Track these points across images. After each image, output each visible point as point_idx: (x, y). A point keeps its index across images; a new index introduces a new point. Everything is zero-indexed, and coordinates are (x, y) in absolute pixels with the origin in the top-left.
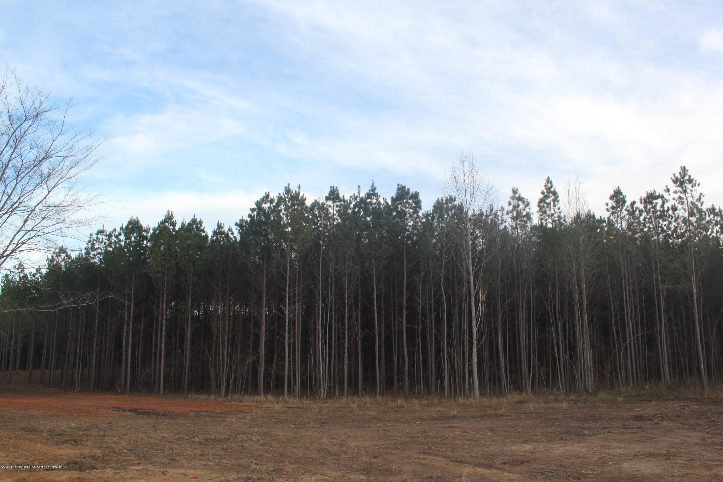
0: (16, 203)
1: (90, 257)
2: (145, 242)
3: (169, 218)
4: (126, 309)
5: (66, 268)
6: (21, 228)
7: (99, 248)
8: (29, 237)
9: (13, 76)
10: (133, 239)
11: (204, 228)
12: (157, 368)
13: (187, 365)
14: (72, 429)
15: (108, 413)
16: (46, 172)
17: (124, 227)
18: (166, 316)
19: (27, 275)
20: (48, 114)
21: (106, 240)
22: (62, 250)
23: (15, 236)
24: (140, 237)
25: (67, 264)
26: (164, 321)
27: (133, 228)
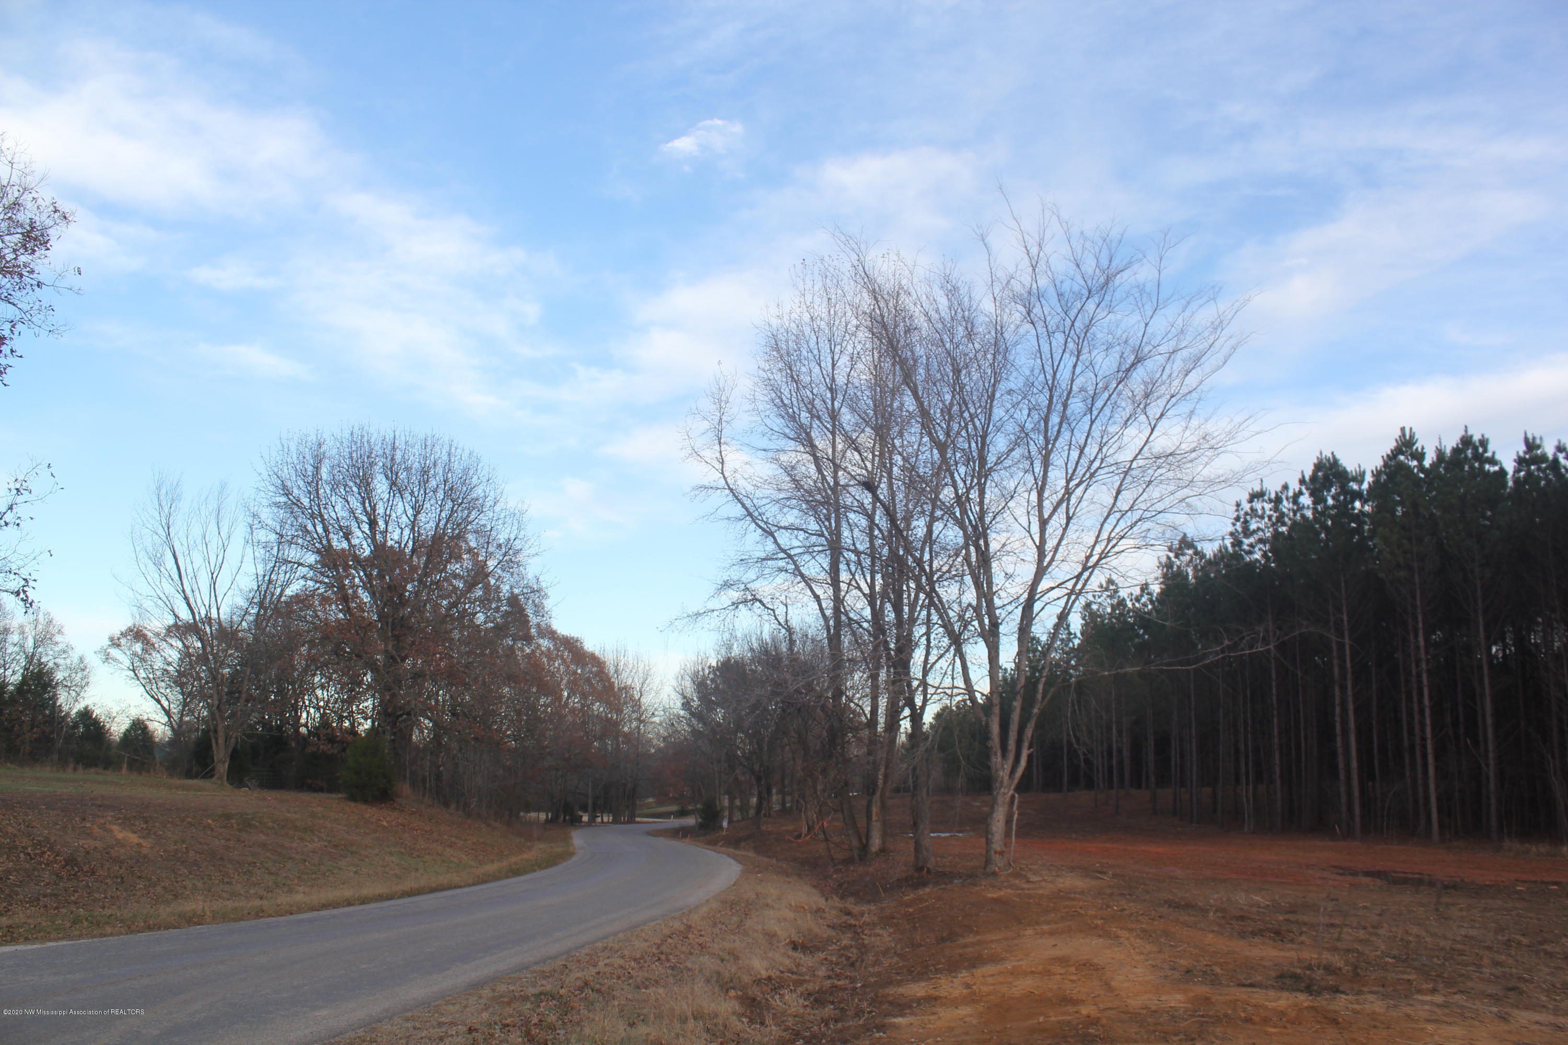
0: (1094, 460)
1: (1244, 550)
2: (1357, 504)
3: (1406, 444)
4: (1335, 654)
5: (1195, 577)
6: (1111, 509)
7: (1259, 529)
8: (1129, 524)
9: (1055, 218)
10: (1330, 502)
11: (1494, 453)
12: (1420, 782)
13: (1491, 774)
14: (1259, 907)
15: (1323, 878)
16: (1139, 390)
17: (1307, 478)
18: (1427, 665)
19: (1124, 600)
20: (1125, 275)
21: (1271, 510)
22: (1186, 543)
23: (1102, 525)
24: (1345, 494)
25: (1199, 571)
26: (1425, 676)
27: (1326, 477)
